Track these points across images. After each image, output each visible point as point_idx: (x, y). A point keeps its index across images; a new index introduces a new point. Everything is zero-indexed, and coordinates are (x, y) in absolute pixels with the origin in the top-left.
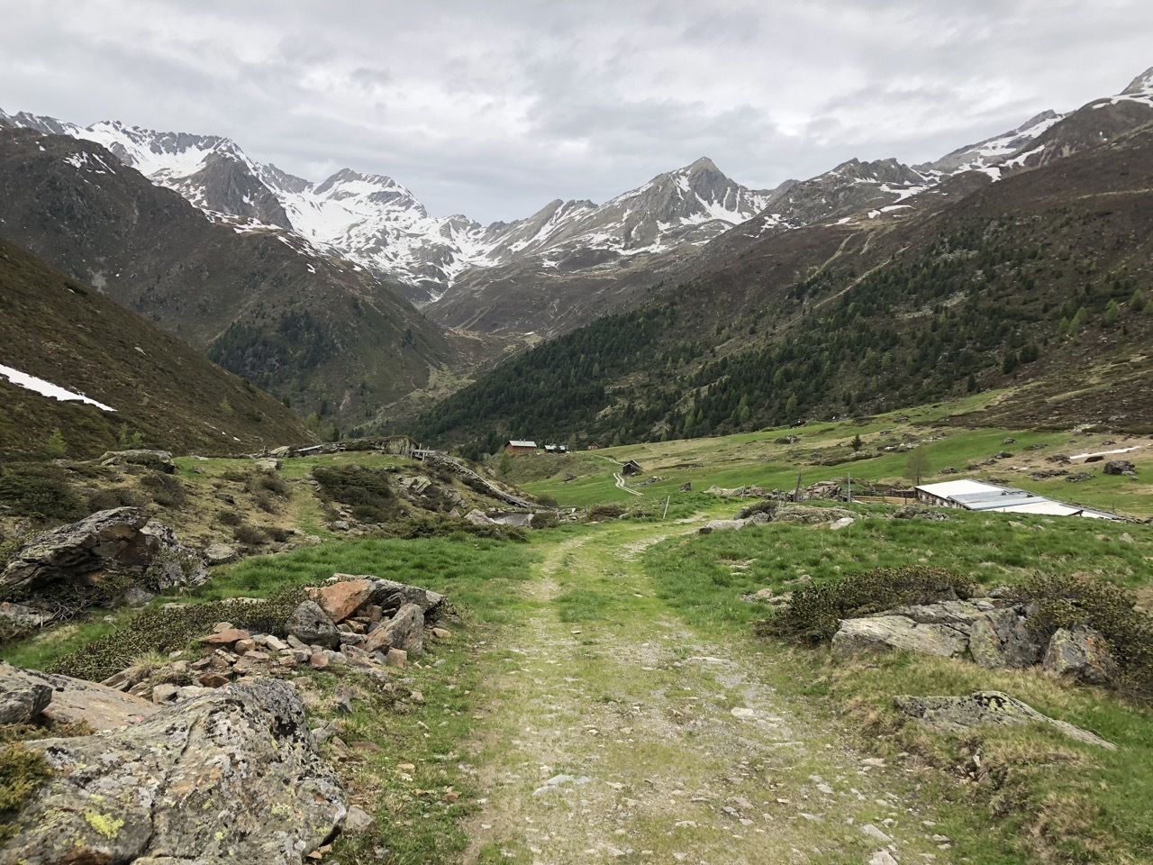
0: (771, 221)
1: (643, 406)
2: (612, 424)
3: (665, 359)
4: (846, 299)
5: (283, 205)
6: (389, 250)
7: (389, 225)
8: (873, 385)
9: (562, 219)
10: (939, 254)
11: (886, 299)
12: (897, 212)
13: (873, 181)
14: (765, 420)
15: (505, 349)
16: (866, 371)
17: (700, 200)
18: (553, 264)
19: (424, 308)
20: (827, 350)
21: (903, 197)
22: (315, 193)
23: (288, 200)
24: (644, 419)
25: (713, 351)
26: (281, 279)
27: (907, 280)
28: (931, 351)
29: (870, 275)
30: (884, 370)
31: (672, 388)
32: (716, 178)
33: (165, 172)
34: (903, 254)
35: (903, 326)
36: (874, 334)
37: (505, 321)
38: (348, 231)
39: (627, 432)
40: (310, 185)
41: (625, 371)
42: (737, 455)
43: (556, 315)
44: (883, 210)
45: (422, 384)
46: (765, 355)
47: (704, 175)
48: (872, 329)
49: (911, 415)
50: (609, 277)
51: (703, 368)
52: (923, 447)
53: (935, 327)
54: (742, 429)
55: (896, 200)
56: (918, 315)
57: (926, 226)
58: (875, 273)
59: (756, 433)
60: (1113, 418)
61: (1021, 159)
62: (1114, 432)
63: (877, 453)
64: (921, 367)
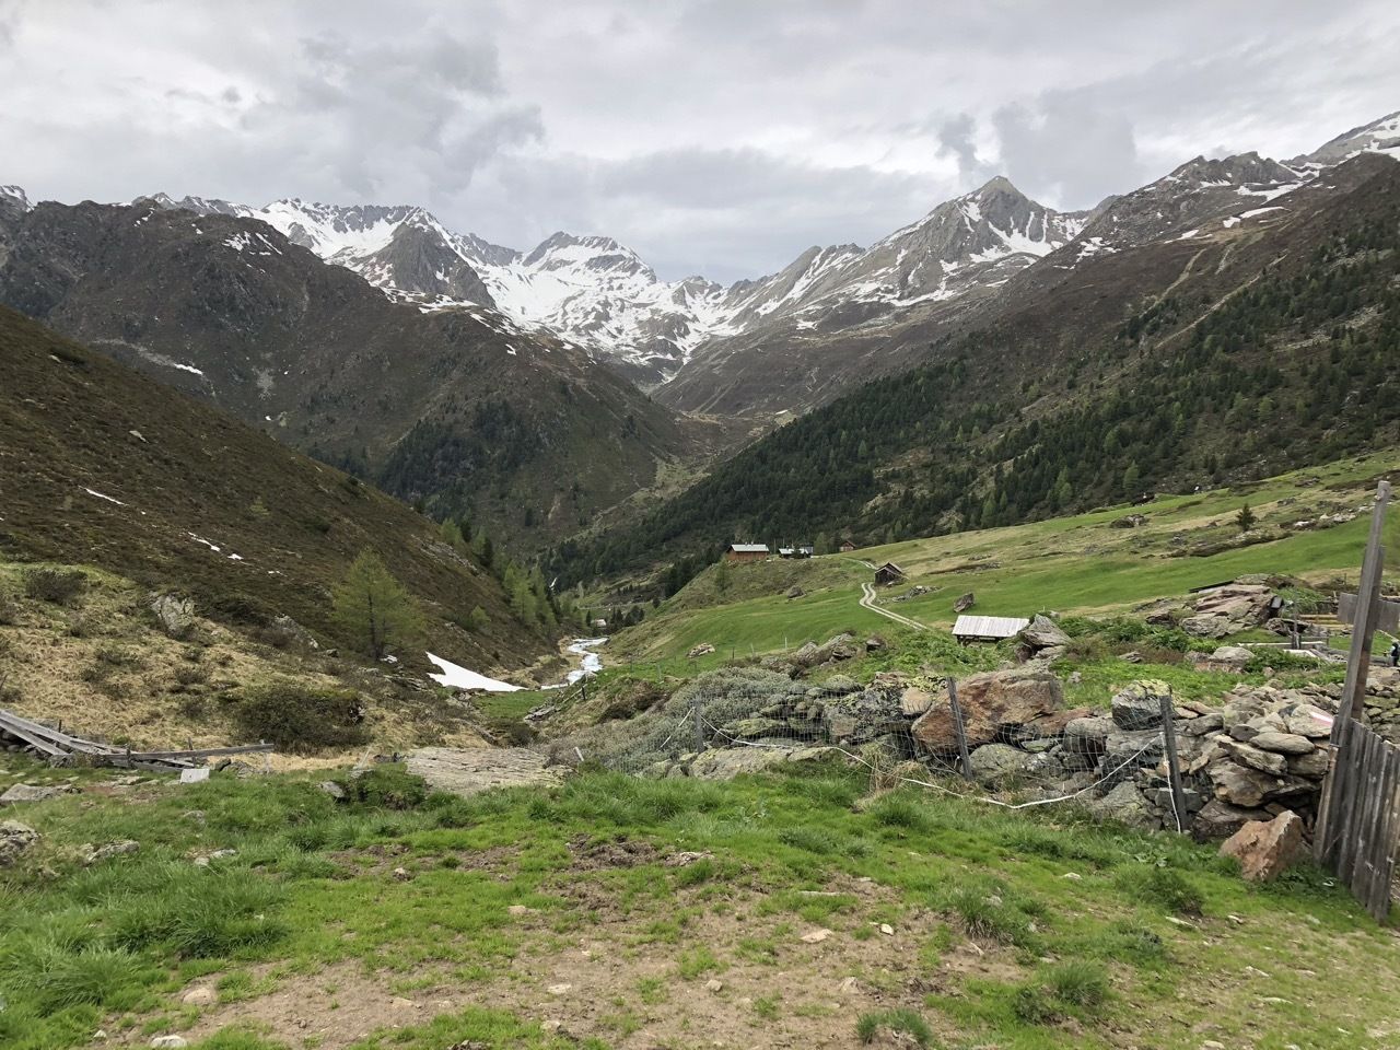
0: (1089, 247)
1: (926, 492)
2: (885, 517)
3: (954, 429)
4: (1201, 332)
5: (485, 281)
6: (611, 326)
7: (611, 295)
8: (1247, 444)
9: (821, 269)
10: (1331, 260)
11: (1257, 326)
12: (1264, 216)
13: (1227, 183)
14: (1095, 501)
15: (751, 433)
16: (1235, 425)
17: (996, 230)
18: (810, 325)
19: (655, 391)
20: (1177, 399)
21: (1269, 199)
22: (524, 264)
23: (491, 274)
24: (926, 509)
25: (1018, 414)
26: (475, 364)
27: (1287, 298)
28: (1332, 390)
29: (1233, 298)
30: (1263, 421)
31: (965, 466)
32: (1015, 202)
33: (348, 252)
34: (1278, 266)
35: (1288, 359)
36: (1243, 374)
37: (751, 399)
38: (563, 307)
39: (904, 526)
40: (519, 256)
41: (900, 448)
42: (1052, 548)
43: (815, 387)
44: (1243, 216)
45: (648, 482)
46: (1090, 414)
47: (999, 199)
48: (1241, 368)
49: (1321, 475)
50: (882, 335)
51: (1006, 437)
52: (1365, 518)
53: (1336, 357)
54: (1062, 514)
55: (1260, 202)
56: (1306, 344)
57: (1309, 226)
58: (1239, 294)
59: (1082, 516)
63: (1282, 532)
64: (1318, 414)
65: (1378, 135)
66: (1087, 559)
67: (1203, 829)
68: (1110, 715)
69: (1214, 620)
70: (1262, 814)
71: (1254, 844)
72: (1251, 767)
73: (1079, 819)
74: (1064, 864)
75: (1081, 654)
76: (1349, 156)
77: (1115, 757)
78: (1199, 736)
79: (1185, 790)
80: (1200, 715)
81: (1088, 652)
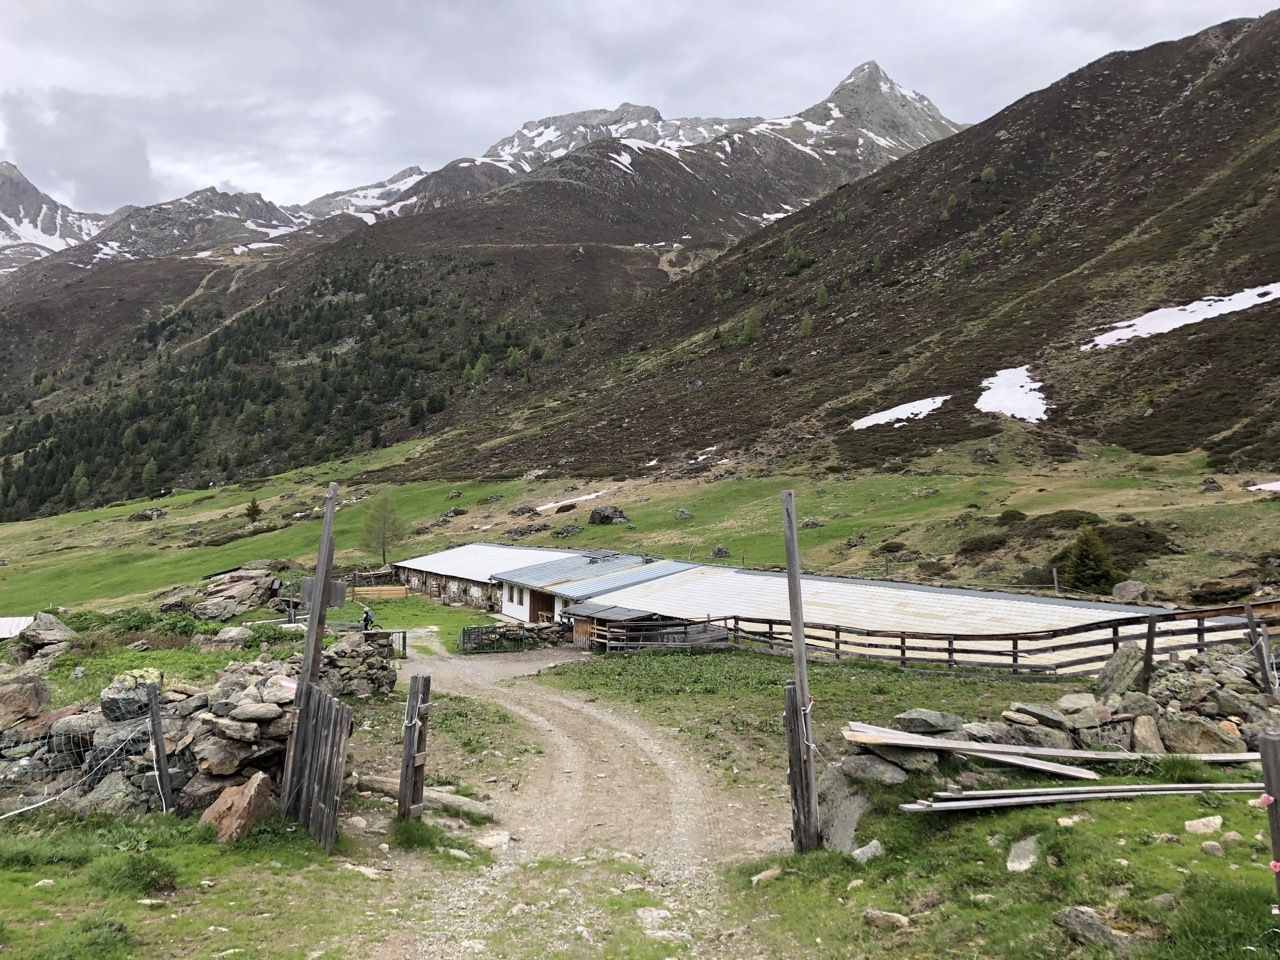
0: (106, 250)
4: (214, 343)
8: (255, 444)
10: (321, 295)
11: (263, 343)
12: (267, 250)
13: (235, 216)
14: (114, 495)
16: (246, 428)
17: (4, 216)
20: (193, 402)
21: (271, 236)
25: (29, 406)
27: (287, 324)
28: (323, 403)
29: (242, 316)
30: (268, 426)
32: (25, 191)
34: (279, 294)
35: (288, 375)
36: (252, 384)
42: (67, 542)
44: (251, 246)
46: (108, 411)
47: (7, 185)
48: (249, 378)
49: (314, 473)
51: (15, 429)
52: (347, 509)
53: (325, 377)
54: (78, 508)
55: (264, 238)
56: (303, 362)
57: (303, 265)
58: (247, 314)
59: (99, 510)
60: (563, 462)
61: (396, 208)
62: (572, 477)
63: (283, 522)
64: (312, 422)
65: (354, 200)
66: (103, 552)
67: (187, 804)
68: (100, 709)
69: (223, 604)
70: (239, 779)
71: (230, 808)
72: (230, 738)
73: (62, 820)
74: (38, 871)
75: (86, 649)
76: (333, 213)
77: (102, 750)
78: (186, 717)
79: (171, 770)
80: (189, 696)
81: (93, 645)
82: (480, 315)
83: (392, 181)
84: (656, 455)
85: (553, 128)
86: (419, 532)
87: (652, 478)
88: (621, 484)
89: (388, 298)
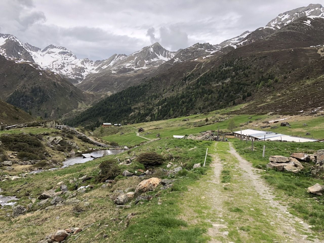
0: (176, 60)
1: (143, 112)
2: (134, 117)
3: (149, 99)
4: (198, 81)
5: (31, 55)
6: (65, 69)
7: (65, 61)
8: (207, 104)
9: (117, 59)
10: (222, 68)
11: (209, 80)
12: (210, 57)
13: (203, 49)
14: (178, 115)
15: (101, 97)
16: (205, 100)
17: (156, 54)
18: (115, 72)
19: (77, 85)
20: (193, 95)
21: (211, 53)
22: (42, 52)
23: (33, 54)
24: (143, 116)
25: (162, 96)
26: (31, 77)
27: (214, 75)
28: (222, 94)
29: (204, 74)
30: (209, 100)
31: (151, 107)
32: (161, 48)
34: (213, 68)
35: (214, 88)
36: (206, 90)
37: (101, 89)
38: (52, 63)
39: (138, 119)
40: (40, 49)
41: (137, 102)
42: (172, 125)
43: (116, 87)
44: (207, 57)
45: (76, 107)
46: (177, 97)
47: (157, 47)
49: (219, 112)
50: (131, 76)
51: (160, 101)
52: (226, 120)
53: (223, 88)
54: (171, 118)
55: (209, 54)
56: (218, 85)
57: (218, 60)
59: (176, 118)
60: (278, 110)
61: (242, 43)
62: (279, 114)
63: (213, 123)
64: (219, 99)
65: (231, 42)
76: (226, 46)
82: (262, 70)
83: (241, 35)
84: (303, 109)
85: (287, 14)
86: (241, 126)
87: (300, 115)
88: (292, 116)
89: (239, 68)
